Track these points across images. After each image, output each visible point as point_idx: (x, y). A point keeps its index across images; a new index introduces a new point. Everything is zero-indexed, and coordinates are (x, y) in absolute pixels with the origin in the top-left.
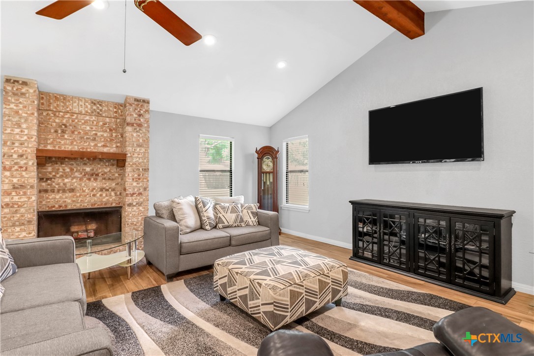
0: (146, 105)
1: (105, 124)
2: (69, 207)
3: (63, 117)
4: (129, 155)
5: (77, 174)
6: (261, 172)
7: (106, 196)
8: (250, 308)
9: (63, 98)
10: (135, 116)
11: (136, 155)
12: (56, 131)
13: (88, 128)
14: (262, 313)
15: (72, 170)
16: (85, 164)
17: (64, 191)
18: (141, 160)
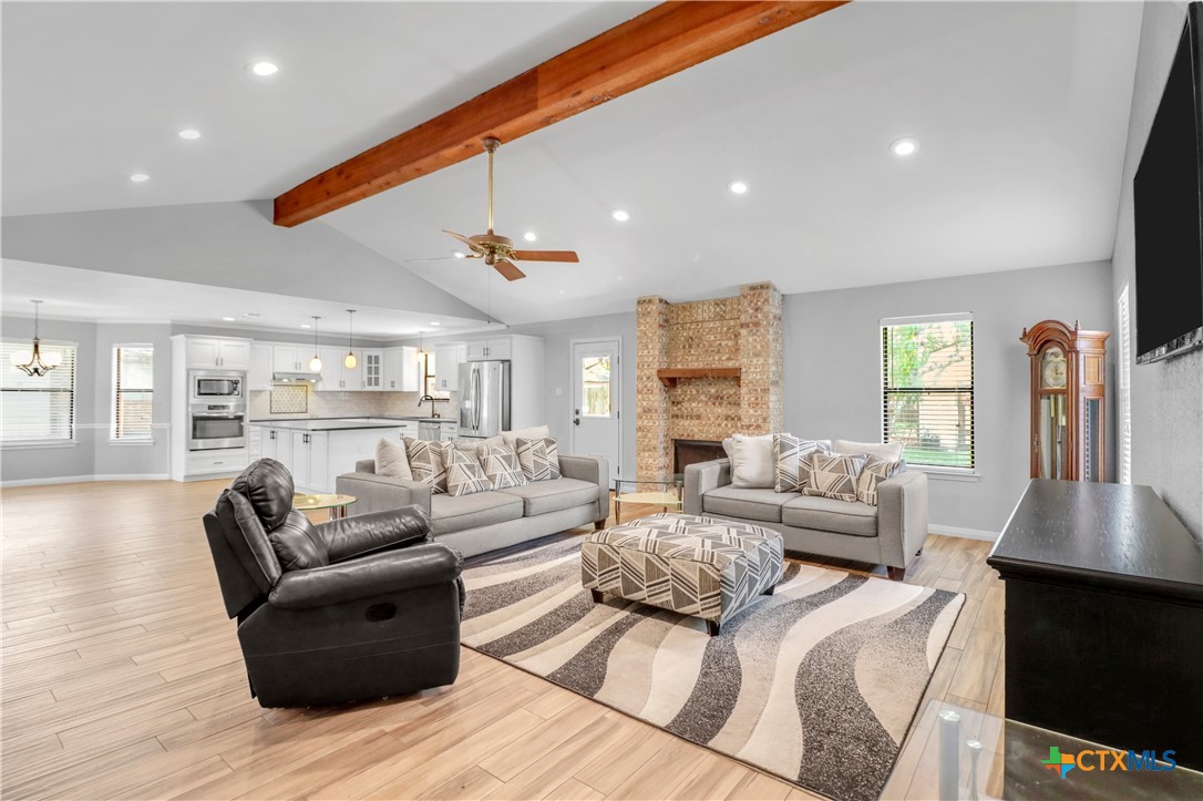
0: (764, 291)
1: (729, 329)
2: (696, 438)
3: (689, 328)
4: (744, 370)
5: (702, 397)
6: (1038, 392)
7: (732, 427)
9: (688, 306)
10: (751, 311)
11: (752, 369)
12: (684, 347)
13: (712, 338)
15: (698, 392)
16: (710, 384)
17: (692, 418)
18: (758, 377)
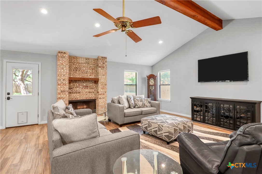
0: (105, 59)
1: (90, 67)
2: (78, 99)
3: (76, 65)
4: (100, 79)
5: (81, 86)
6: (149, 86)
7: (91, 95)
8: (158, 135)
9: (76, 58)
10: (102, 64)
11: (102, 79)
12: (74, 70)
13: (85, 69)
14: (164, 136)
15: (79, 85)
16: (84, 83)
17: (77, 93)
18: (104, 81)
